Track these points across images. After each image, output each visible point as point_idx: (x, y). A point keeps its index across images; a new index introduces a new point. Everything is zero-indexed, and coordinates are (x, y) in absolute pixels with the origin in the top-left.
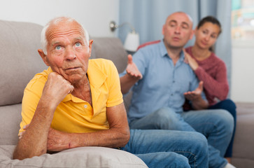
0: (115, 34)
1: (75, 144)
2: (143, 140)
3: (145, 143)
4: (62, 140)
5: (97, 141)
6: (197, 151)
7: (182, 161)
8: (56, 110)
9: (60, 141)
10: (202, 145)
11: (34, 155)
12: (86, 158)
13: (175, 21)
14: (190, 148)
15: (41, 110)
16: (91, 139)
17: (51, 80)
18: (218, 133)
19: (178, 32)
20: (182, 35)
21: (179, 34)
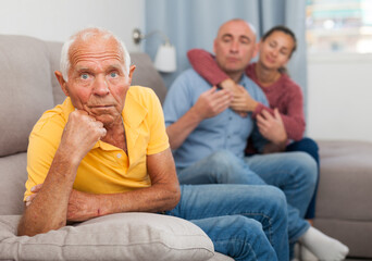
0: (141, 48)
1: (106, 210)
2: (195, 200)
3: (199, 204)
4: (88, 205)
5: (136, 205)
6: (272, 212)
7: (254, 228)
8: (80, 165)
9: (85, 206)
10: (279, 203)
11: (49, 229)
12: (127, 230)
13: (230, 35)
14: (263, 208)
15: (58, 165)
16: (127, 201)
17: (73, 122)
18: (297, 185)
19: (234, 49)
20: (241, 55)
21: (237, 52)
